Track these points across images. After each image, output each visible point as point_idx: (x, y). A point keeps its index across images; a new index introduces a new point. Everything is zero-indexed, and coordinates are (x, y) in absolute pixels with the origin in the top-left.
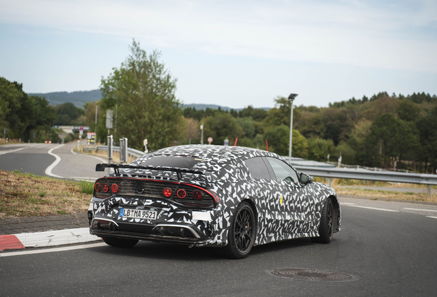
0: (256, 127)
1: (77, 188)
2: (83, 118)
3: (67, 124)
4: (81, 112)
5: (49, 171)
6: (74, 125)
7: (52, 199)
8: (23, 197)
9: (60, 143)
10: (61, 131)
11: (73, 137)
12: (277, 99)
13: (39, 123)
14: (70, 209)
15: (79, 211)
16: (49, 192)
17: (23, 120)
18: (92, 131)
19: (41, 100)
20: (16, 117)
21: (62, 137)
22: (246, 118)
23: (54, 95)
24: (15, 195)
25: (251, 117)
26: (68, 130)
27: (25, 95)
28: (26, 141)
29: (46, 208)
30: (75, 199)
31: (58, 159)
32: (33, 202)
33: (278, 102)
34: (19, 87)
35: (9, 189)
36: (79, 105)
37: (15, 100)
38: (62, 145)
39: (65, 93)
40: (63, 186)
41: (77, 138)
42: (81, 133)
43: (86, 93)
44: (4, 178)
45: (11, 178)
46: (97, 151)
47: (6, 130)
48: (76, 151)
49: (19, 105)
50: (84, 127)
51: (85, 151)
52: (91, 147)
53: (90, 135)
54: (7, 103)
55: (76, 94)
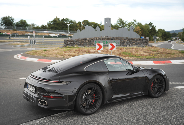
1: (180, 52)
2: (178, 36)
3: (174, 37)
4: (177, 34)
5: (172, 48)
6: (176, 37)
7: (176, 54)
8: (171, 54)
10: (173, 39)
13: (168, 37)
14: (180, 56)
15: (182, 57)
16: (175, 53)
17: (165, 37)
18: (180, 38)
19: (168, 33)
20: (163, 36)
21: (173, 40)
23: (171, 31)
24: (169, 53)
26: (174, 38)
27: (165, 32)
28: (165, 41)
29: (175, 56)
30: (180, 54)
31: (173, 45)
32: (173, 55)
34: (164, 30)
35: (168, 53)
36: (177, 33)
37: (163, 33)
38: (173, 42)
39: (174, 31)
40: (177, 52)
41: (176, 40)
42: (178, 39)
43: (178, 30)
44: (166, 50)
45: (167, 50)
46: (182, 43)
47: (161, 39)
48: (176, 43)
49: (164, 34)
50: (178, 38)
51: (179, 43)
52: (180, 42)
53: (180, 40)
54: (162, 34)
55: (176, 31)
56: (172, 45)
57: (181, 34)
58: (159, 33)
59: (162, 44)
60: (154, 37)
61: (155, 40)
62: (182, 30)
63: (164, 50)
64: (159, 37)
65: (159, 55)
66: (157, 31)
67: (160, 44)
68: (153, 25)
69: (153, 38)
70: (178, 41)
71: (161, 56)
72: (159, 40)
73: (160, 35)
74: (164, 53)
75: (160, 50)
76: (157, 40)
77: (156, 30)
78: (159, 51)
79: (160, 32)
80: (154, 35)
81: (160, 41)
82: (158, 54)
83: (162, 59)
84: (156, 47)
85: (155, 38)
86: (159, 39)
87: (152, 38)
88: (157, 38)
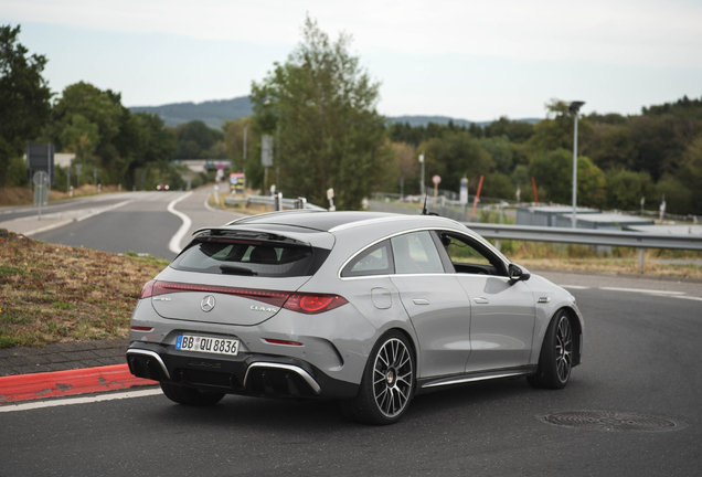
0: (515, 153)
2: (223, 146)
3: (196, 156)
4: (217, 136)
6: (206, 158)
9: (184, 189)
10: (185, 169)
11: (206, 179)
12: (551, 103)
13: (150, 157)
17: (123, 154)
18: (238, 170)
19: (151, 119)
20: (111, 148)
21: (187, 178)
22: (496, 138)
23: (172, 109)
25: (505, 137)
26: (198, 167)
27: (126, 111)
28: (129, 187)
31: (187, 221)
33: (553, 109)
34: (116, 98)
35: (129, 288)
36: (214, 124)
37: (109, 121)
38: (189, 194)
39: (190, 105)
41: (213, 181)
42: (220, 173)
43: (224, 103)
44: (117, 269)
45: (129, 268)
46: (249, 204)
47: (97, 171)
48: (212, 204)
49: (116, 129)
50: (225, 163)
51: (227, 205)
52: (239, 198)
53: (234, 178)
54: (95, 126)
55: (207, 104)
56: (180, 222)
57: (245, 134)
58: (77, 118)
59: (97, 211)
60: (31, 156)
61: (42, 180)
62: (251, 99)
63: (97, 270)
64: (80, 154)
65: (48, 317)
66: (52, 101)
67: (83, 215)
68: (22, 50)
69: (25, 157)
70: (225, 187)
71: (67, 324)
72: (76, 183)
73: (84, 139)
74: (96, 294)
75: (59, 273)
76: (61, 181)
77: (46, 93)
78: (51, 277)
79: (83, 110)
80: (28, 133)
81: (87, 187)
82: (44, 309)
83: (78, 350)
84: (28, 242)
85: (43, 163)
86: (79, 169)
87: (14, 161)
88: (63, 160)
